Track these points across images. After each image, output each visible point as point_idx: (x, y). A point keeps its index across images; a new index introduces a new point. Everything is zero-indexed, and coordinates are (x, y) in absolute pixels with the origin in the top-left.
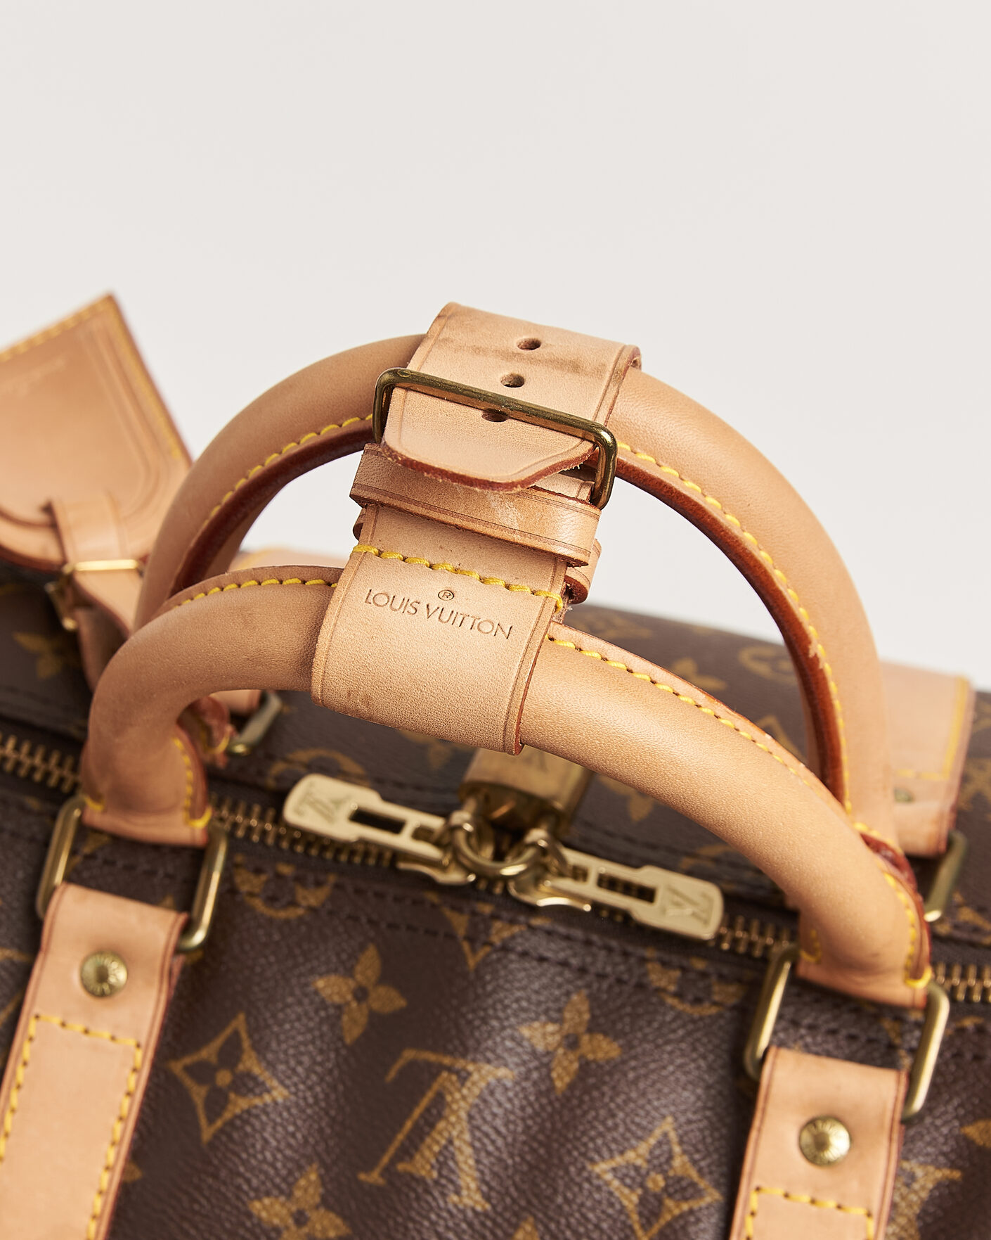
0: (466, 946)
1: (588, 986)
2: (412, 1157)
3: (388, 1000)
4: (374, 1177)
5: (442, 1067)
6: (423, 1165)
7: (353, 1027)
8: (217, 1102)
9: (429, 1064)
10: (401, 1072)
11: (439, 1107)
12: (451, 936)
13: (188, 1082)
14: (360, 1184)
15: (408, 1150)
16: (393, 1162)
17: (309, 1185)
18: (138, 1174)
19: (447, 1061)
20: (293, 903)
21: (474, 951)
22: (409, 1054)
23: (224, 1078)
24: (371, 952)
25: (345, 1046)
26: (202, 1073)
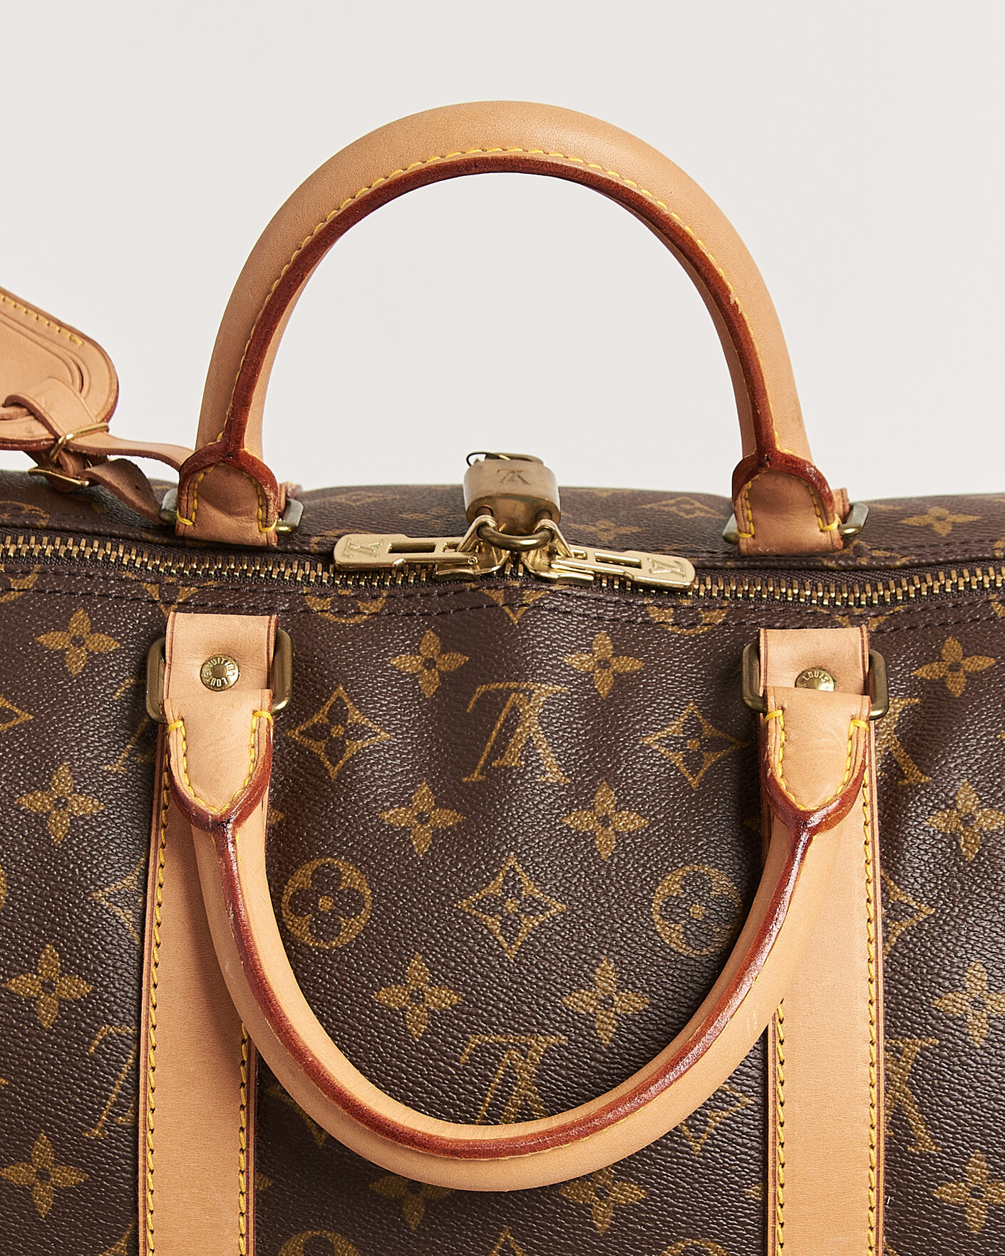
0: (507, 609)
1: (607, 628)
2: (502, 755)
3: (454, 661)
4: (476, 776)
5: (509, 691)
6: (512, 758)
7: (429, 685)
8: (335, 750)
9: (499, 691)
10: (477, 702)
11: (514, 719)
12: (493, 605)
13: (308, 742)
14: (466, 785)
15: (499, 750)
16: (488, 762)
17: (423, 796)
18: (282, 816)
19: (513, 685)
20: (359, 613)
21: (513, 612)
22: (481, 689)
23: (338, 731)
24: (430, 634)
25: (426, 700)
26: (318, 733)
